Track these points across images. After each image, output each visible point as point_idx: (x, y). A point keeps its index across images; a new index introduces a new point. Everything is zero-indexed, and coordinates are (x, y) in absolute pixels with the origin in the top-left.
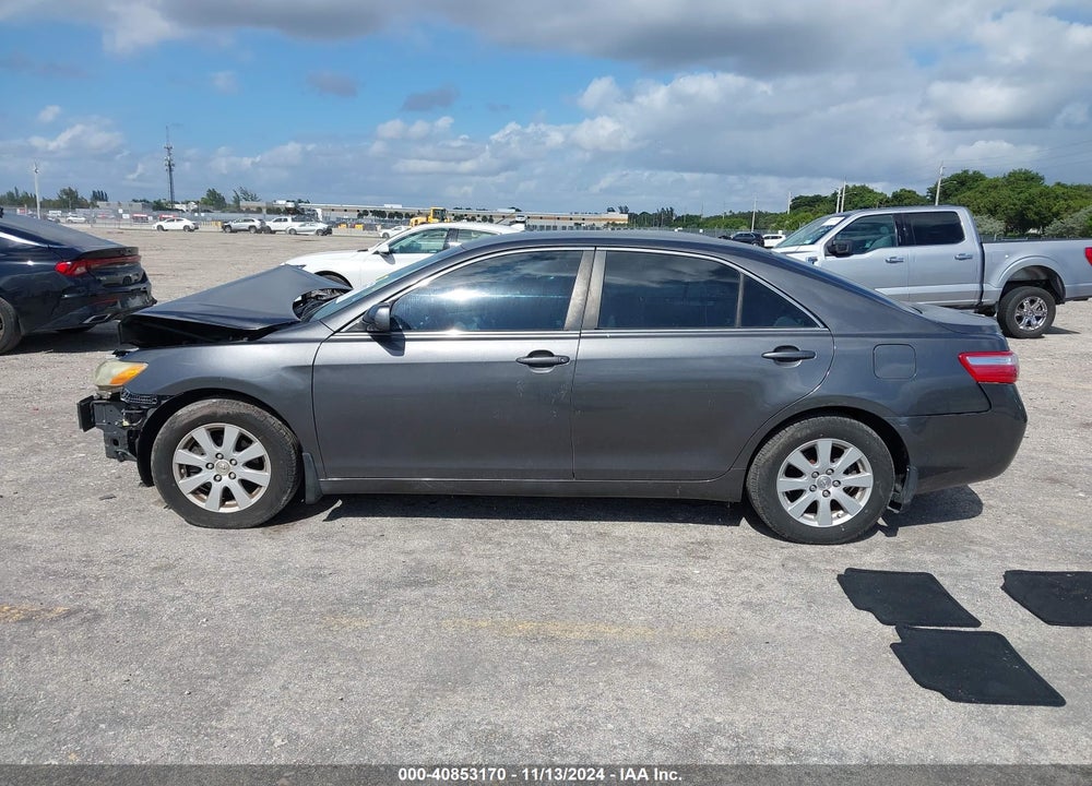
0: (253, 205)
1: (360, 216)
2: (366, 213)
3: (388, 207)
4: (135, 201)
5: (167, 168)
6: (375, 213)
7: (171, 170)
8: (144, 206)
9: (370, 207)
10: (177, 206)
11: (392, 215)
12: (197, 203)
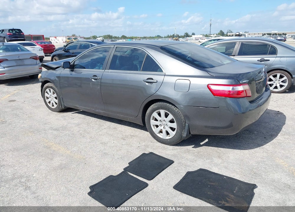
0: (231, 34)
1: (263, 35)
2: (265, 34)
3: (273, 32)
4: (201, 35)
5: (210, 25)
6: (268, 34)
7: (211, 26)
8: (203, 36)
9: (266, 33)
10: (211, 35)
11: (273, 34)
12: (217, 34)
